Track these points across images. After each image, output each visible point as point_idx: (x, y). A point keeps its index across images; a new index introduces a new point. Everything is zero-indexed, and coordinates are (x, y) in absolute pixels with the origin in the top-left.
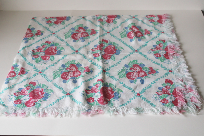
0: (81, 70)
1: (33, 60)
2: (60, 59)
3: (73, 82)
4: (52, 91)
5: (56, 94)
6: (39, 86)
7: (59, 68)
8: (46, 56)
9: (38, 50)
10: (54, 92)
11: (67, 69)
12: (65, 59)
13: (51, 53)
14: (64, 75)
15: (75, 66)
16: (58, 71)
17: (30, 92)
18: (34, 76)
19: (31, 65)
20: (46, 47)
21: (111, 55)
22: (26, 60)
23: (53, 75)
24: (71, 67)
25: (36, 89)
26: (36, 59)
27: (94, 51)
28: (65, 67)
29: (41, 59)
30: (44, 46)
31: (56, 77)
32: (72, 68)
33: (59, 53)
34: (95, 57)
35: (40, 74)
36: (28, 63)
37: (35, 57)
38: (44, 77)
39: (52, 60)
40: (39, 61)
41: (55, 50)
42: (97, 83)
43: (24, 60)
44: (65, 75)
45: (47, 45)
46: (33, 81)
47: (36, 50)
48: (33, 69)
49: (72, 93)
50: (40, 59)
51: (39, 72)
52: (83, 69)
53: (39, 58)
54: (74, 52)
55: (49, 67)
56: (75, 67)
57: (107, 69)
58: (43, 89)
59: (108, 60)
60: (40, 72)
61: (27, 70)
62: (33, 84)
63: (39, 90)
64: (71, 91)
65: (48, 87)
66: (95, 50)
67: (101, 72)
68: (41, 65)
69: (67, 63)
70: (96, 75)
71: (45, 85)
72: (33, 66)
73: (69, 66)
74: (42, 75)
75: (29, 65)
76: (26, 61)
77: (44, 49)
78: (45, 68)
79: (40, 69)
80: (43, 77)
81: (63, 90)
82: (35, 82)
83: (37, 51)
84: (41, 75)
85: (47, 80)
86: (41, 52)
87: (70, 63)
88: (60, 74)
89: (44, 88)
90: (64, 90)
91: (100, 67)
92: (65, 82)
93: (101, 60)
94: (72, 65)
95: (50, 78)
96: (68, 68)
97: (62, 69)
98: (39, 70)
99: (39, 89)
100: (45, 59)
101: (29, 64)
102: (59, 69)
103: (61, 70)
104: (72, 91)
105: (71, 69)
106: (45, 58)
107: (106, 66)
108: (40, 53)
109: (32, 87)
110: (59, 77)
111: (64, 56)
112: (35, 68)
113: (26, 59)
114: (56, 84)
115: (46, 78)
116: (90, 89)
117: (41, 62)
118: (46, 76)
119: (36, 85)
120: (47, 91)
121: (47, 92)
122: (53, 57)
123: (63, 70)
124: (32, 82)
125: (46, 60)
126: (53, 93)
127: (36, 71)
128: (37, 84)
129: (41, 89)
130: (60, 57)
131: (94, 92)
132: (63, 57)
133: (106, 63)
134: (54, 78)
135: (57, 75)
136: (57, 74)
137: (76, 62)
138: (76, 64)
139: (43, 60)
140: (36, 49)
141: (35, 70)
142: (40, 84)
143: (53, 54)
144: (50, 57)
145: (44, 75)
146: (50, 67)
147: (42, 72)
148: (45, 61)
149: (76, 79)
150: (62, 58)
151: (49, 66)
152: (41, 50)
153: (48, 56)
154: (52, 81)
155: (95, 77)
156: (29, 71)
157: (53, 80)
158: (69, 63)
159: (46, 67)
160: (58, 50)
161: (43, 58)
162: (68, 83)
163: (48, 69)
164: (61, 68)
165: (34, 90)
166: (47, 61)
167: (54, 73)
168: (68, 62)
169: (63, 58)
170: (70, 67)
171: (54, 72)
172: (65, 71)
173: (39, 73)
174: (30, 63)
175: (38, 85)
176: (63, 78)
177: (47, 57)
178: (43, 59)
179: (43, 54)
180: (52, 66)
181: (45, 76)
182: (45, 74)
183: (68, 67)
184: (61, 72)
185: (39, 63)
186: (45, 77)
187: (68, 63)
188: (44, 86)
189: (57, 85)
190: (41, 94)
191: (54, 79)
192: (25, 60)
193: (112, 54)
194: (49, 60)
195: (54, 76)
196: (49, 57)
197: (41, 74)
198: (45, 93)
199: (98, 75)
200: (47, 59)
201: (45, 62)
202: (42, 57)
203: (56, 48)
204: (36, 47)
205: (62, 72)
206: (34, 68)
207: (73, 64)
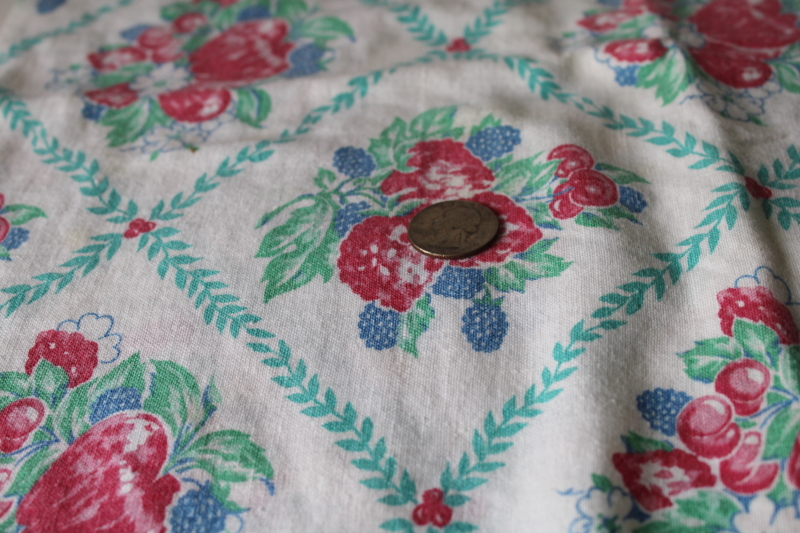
0: (528, 190)
1: (91, 125)
2: (324, 109)
3: (471, 338)
4: (255, 456)
5: (297, 501)
6: (121, 381)
7: (318, 181)
8: (201, 89)
9: (133, 51)
10: (275, 481)
11: (385, 188)
12: (364, 107)
13: (247, 66)
14: (370, 257)
15: (457, 160)
16: (307, 211)
17: (30, 481)
18: (78, 262)
19: (63, 163)
20: (205, 31)
21: (770, 52)
22: (29, 125)
23: (255, 249)
24: (424, 166)
25: (96, 437)
26: (111, 114)
27: (608, 26)
28: (370, 167)
29: (160, 113)
30: (186, 23)
31: (289, 274)
32: (434, 173)
33: (312, 63)
34: (624, 64)
35: (136, 241)
36: (41, 152)
37: (110, 104)
38: (171, 273)
39: (253, 114)
40: (142, 133)
41: (279, 45)
42: (732, 344)
43: (13, 126)
44: (374, 249)
45: (213, 14)
46: (70, 329)
47: (124, 50)
48: (79, 199)
49: (471, 484)
50: (151, 111)
51: (134, 225)
52: (537, 170)
53: (142, 110)
54: (435, 53)
55: (225, 171)
56: (458, 168)
57: (771, 171)
58: (168, 430)
59: (756, 93)
60: (140, 227)
61: (23, 212)
62: (67, 367)
63: (118, 447)
64: (455, 465)
65: (209, 409)
66: (612, 20)
67: (737, 202)
68: (154, 157)
69: (385, 133)
70: (688, 232)
71: (188, 376)
72: (81, 172)
73: (404, 158)
74: (152, 252)
75: (49, 162)
76: (26, 133)
77: (185, 39)
78: (187, 188)
79: (140, 201)
80: (162, 273)
81: (372, 444)
82: (91, 331)
83: (127, 57)
84: (145, 251)
85: (200, 313)
86: (159, 60)
87: (415, 134)
88: (327, 241)
89: (170, 421)
90: (380, 450)
91: (698, 148)
92: (378, 335)
93: (692, 90)
94: (430, 152)
95: (229, 291)
96: (395, 174)
97: (344, 190)
98: (133, 207)
99: (119, 428)
100: (192, 114)
101: (47, 157)
102: (316, 190)
103: (336, 199)
104: (473, 461)
105: (430, 187)
106: (188, 103)
107: (752, 143)
108: (148, 71)
109: (55, 401)
110: (318, 279)
111: (352, 83)
112: (97, 191)
113: (27, 113)
114: (297, 354)
115: (194, 286)
116: (659, 436)
117: (159, 135)
118: (192, 260)
119: (98, 373)
120: (203, 464)
121: (201, 475)
122: (261, 97)
123: (352, 199)
124: (55, 335)
125: (200, 119)
126: (271, 488)
127: (104, 212)
128: (101, 356)
129: (137, 438)
130: (319, 91)
131: (720, 486)
132: (347, 89)
133: (743, 116)
134: (273, 289)
135: (296, 253)
136: (297, 241)
137: (466, 122)
138: (464, 139)
139: (169, 121)
140: (124, 42)
141: (93, 210)
142: (135, 357)
143: (256, 75)
144: (235, 96)
145: (173, 253)
146: (232, 173)
147: (160, 224)
148: (189, 125)
149: (495, 295)
150: (340, 98)
151: (225, 164)
152: (163, 51)
153: (219, 86)
154: (249, 318)
155: (684, 263)
156: (37, 213)
157: (258, 309)
158: (402, 133)
159: (198, 175)
160: (301, 42)
161: (175, 105)
162: (412, 349)
163: (216, 192)
164: (332, 178)
165: (71, 440)
166: (209, 125)
167: (267, 228)
168: (393, 126)
169: (346, 99)
170: (413, 169)
171: (265, 220)
172: (376, 208)
173: (129, 234)
174: (63, 144)
175: (109, 377)
176: (356, 290)
177: (207, 94)
178: (170, 112)
179: (172, 76)
180: (246, 163)
181: (186, 267)
182: (182, 245)
183: (394, 167)
184: (330, 215)
185: (140, 142)
186: (180, 271)
187: (392, 136)
188: (175, 381)
189: (302, 367)
190: (139, 493)
191: (268, 296)
192: (20, 124)
193: (770, 46)
194: (225, 117)
195: (272, 265)
196: (226, 99)
197: (143, 244)
198: (185, 488)
199: (714, 238)
200: (206, 111)
201: (189, 138)
202: (162, 98)
203: (282, 29)
204: (125, 34)
205: (339, 216)
206: (88, 185)
207: (439, 138)
